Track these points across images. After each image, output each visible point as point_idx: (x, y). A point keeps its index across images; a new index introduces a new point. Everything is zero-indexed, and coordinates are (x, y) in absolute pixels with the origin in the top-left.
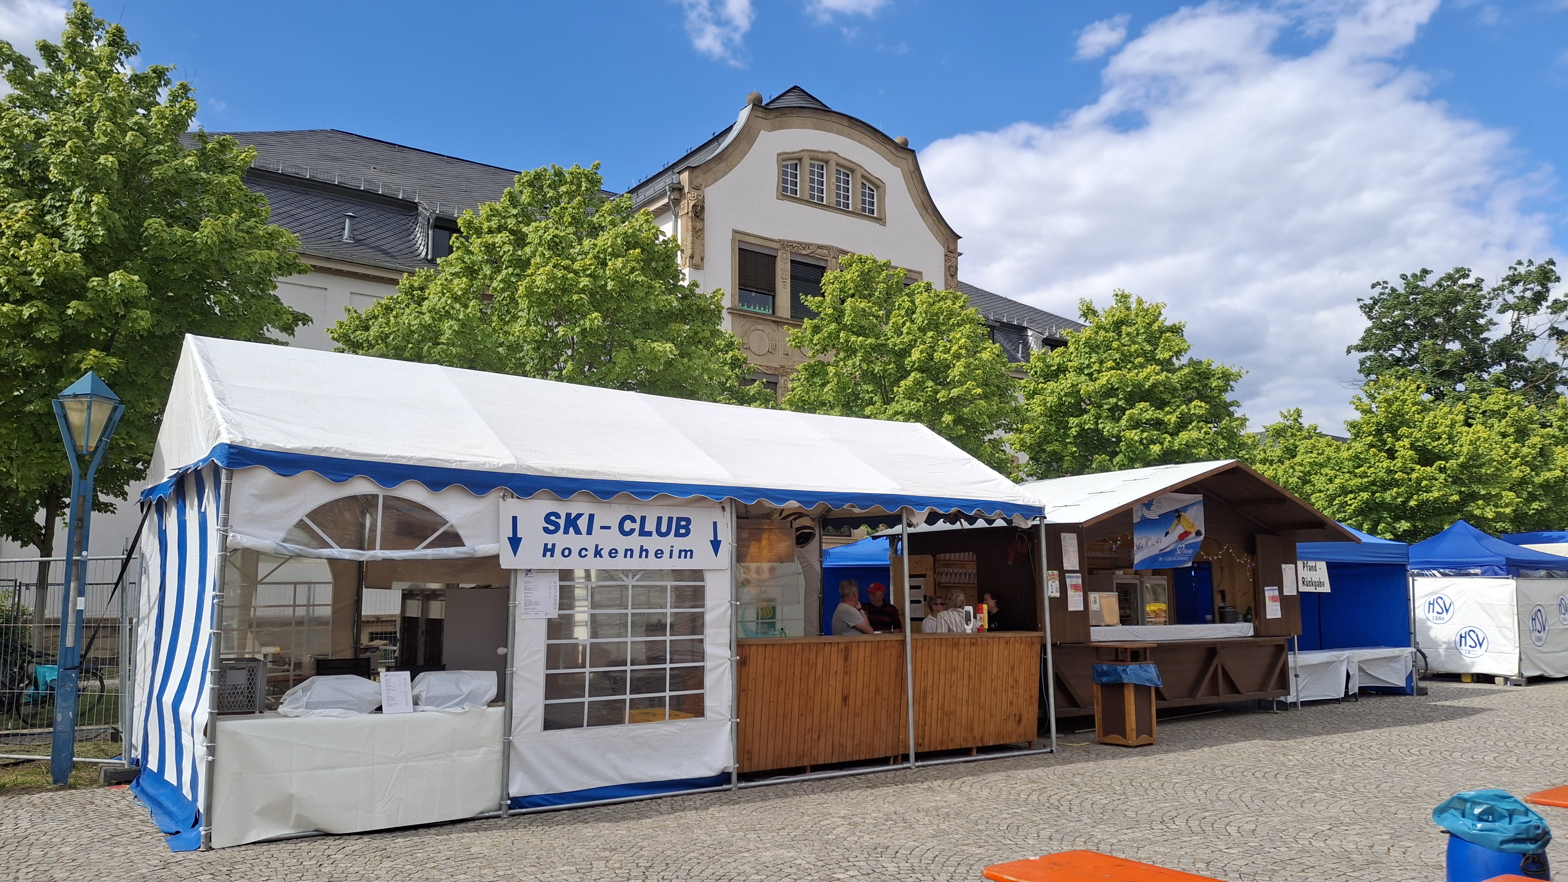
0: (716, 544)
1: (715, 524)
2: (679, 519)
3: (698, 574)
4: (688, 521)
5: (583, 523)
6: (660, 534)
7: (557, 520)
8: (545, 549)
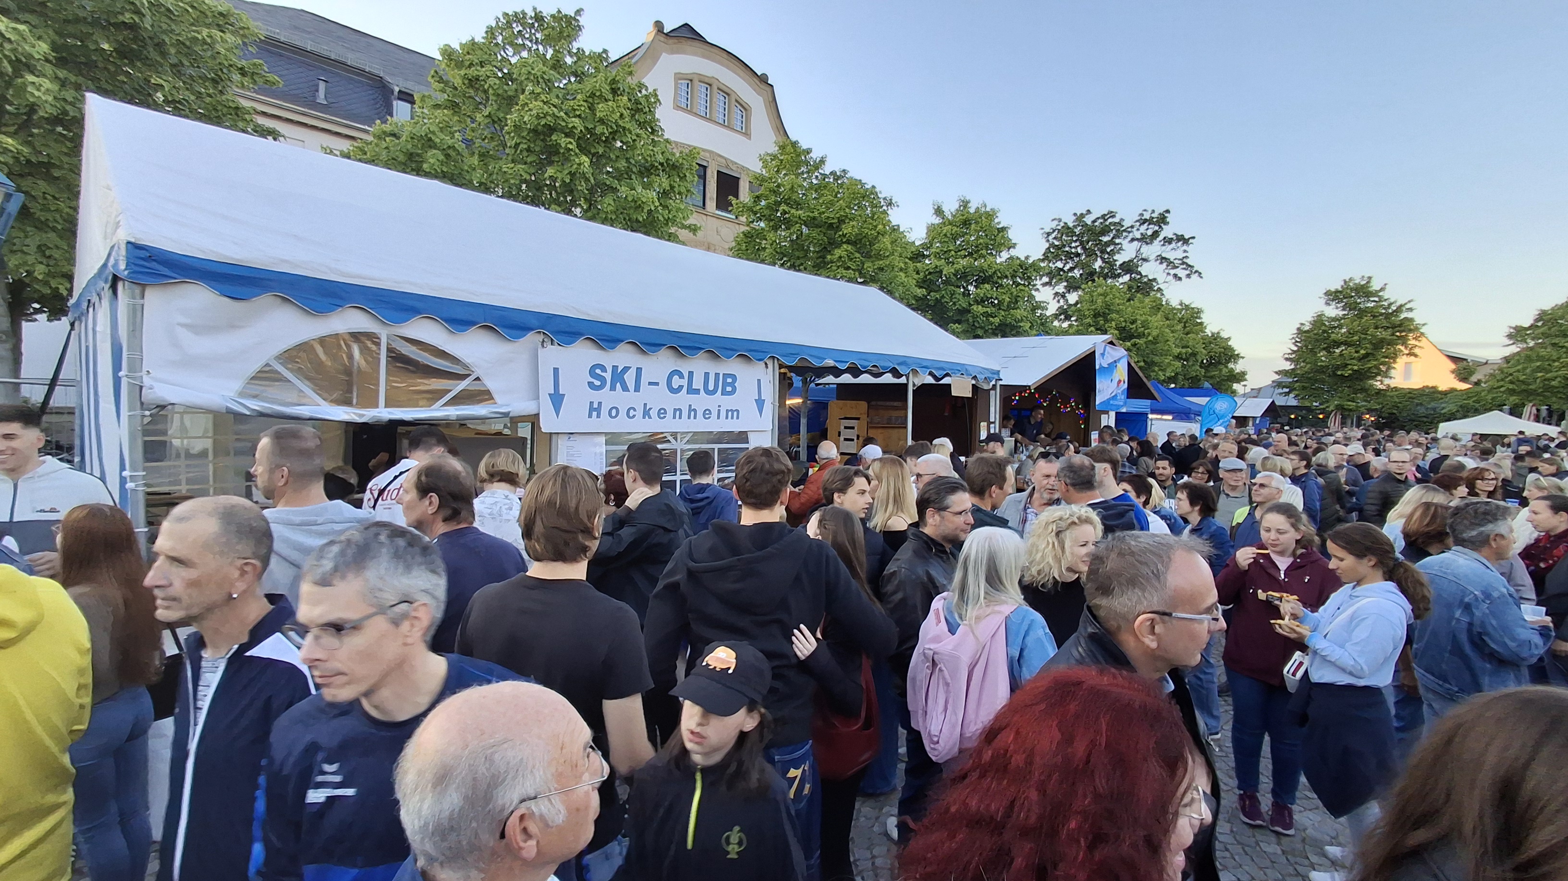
1: (759, 381)
2: (725, 376)
3: (743, 436)
5: (630, 378)
6: (708, 392)
7: (603, 374)
8: (591, 409)
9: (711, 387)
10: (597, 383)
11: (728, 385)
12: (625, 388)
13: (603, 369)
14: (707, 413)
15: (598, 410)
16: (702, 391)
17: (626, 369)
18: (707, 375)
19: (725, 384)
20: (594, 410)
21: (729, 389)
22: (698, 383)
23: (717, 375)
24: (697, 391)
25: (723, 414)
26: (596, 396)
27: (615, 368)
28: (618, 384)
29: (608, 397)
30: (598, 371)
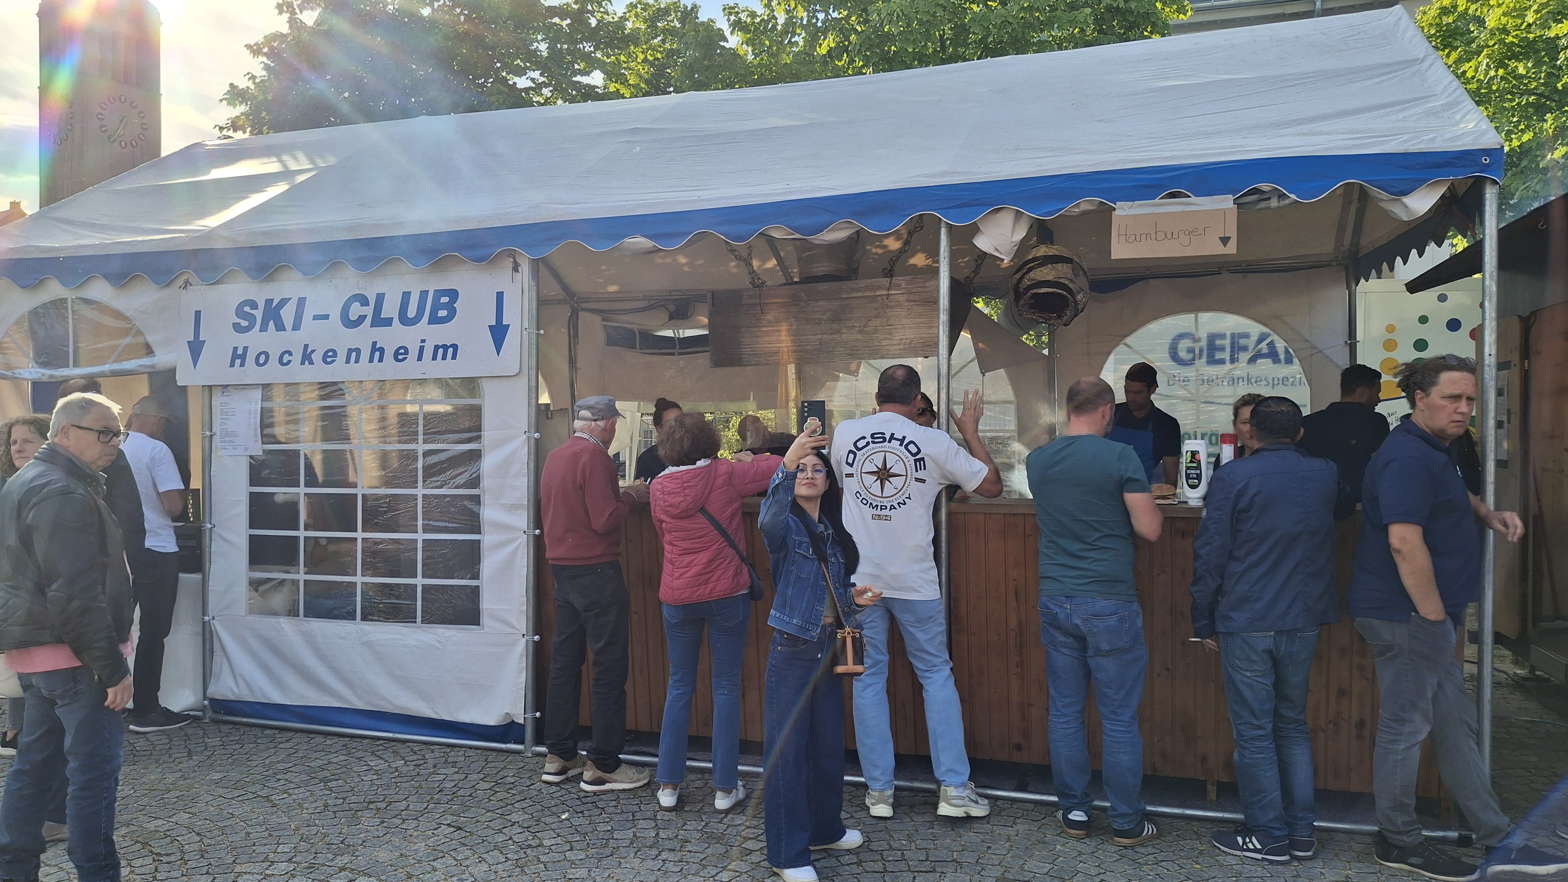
0: (499, 332)
1: (500, 296)
2: (438, 295)
3: (472, 387)
5: (288, 314)
6: (405, 320)
7: (253, 312)
8: (235, 356)
9: (412, 313)
10: (244, 323)
11: (445, 307)
12: (280, 327)
13: (254, 305)
14: (400, 354)
15: (243, 357)
16: (396, 321)
17: (284, 302)
18: (406, 296)
19: (437, 306)
20: (238, 357)
21: (442, 313)
22: (390, 309)
23: (424, 294)
24: (388, 322)
25: (429, 352)
26: (240, 341)
27: (269, 302)
28: (271, 323)
29: (254, 340)
30: (247, 309)
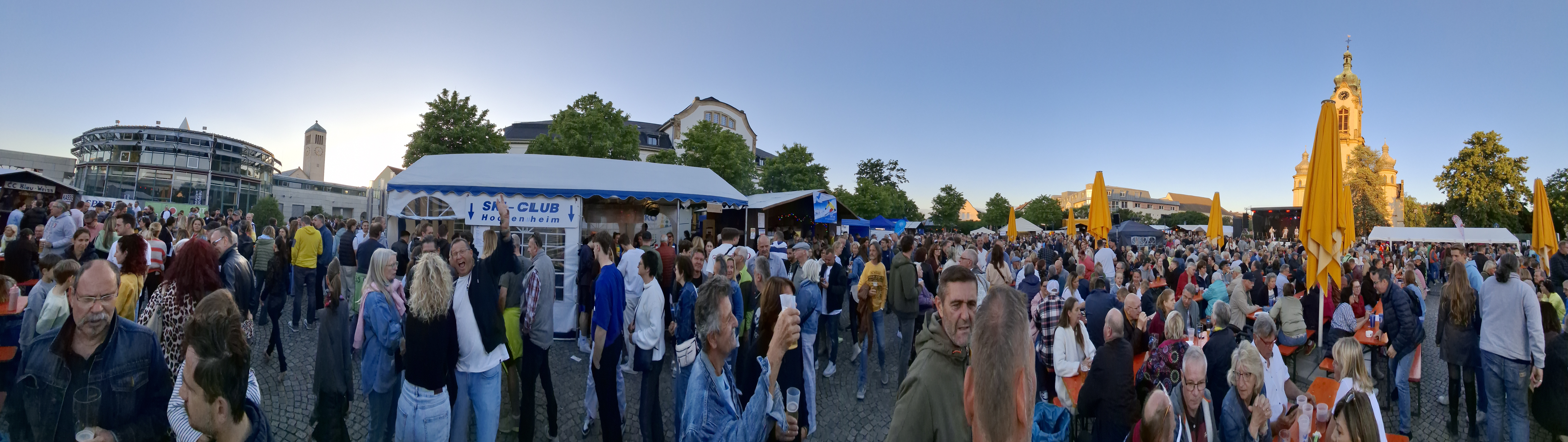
0: (571, 216)
1: (571, 207)
2: (553, 205)
3: (562, 230)
4: (558, 205)
6: (542, 210)
8: (483, 217)
9: (544, 209)
10: (487, 207)
11: (555, 208)
14: (541, 220)
15: (486, 218)
16: (539, 211)
18: (543, 205)
19: (552, 208)
20: (485, 217)
21: (554, 210)
22: (538, 207)
23: (548, 205)
24: (537, 211)
25: (550, 220)
26: (485, 213)
29: (490, 213)
